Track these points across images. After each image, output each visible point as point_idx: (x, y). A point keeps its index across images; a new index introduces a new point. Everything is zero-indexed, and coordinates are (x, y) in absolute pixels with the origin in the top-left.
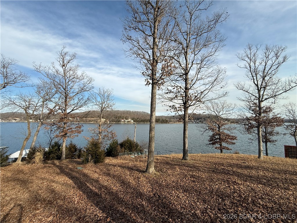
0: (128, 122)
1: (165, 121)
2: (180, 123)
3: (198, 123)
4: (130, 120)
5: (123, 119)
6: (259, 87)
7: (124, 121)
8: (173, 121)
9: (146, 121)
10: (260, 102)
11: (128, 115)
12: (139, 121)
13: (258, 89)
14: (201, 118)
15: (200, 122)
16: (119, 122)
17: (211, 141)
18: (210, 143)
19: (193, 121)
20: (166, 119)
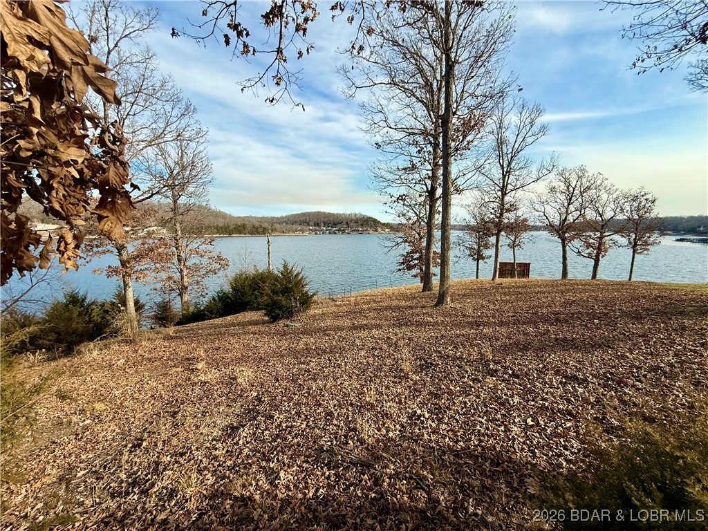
1: (260, 230)
2: (297, 233)
3: (335, 233)
6: (505, 170)
8: (281, 228)
10: (504, 194)
13: (503, 174)
14: (341, 223)
15: (339, 230)
17: (403, 263)
18: (401, 267)
19: (324, 228)
20: (263, 226)
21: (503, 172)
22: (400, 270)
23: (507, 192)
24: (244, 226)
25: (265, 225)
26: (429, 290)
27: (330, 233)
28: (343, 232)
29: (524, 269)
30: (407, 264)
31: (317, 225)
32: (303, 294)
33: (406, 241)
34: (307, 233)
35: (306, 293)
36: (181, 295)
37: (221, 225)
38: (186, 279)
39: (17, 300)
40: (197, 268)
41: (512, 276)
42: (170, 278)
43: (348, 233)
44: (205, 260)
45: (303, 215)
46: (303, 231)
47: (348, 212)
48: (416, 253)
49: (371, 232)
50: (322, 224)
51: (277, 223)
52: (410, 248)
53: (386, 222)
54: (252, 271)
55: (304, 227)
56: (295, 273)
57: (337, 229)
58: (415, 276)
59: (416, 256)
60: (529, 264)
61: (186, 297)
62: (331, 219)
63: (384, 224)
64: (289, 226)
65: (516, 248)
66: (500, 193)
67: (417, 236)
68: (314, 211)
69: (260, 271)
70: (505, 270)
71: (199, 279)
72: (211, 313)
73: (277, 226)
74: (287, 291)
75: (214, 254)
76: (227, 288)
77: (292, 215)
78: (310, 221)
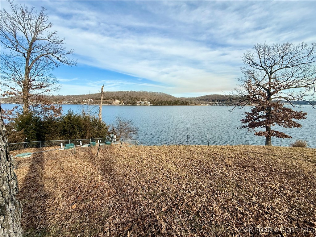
0: (144, 104)
1: (185, 103)
2: (202, 105)
3: (223, 105)
4: (146, 102)
5: (139, 101)
7: (140, 103)
8: (195, 102)
9: (164, 103)
11: (144, 96)
12: (156, 103)
14: (227, 100)
15: (225, 104)
16: (134, 104)
17: (246, 121)
18: (245, 125)
19: (217, 103)
20: (186, 101)
22: (244, 127)
24: (178, 101)
25: (188, 101)
27: (220, 105)
28: (228, 105)
31: (214, 101)
37: (169, 101)
43: (231, 105)
45: (207, 96)
46: (206, 104)
47: (232, 94)
50: (216, 101)
51: (193, 100)
55: (206, 102)
57: (224, 103)
58: (259, 134)
62: (222, 98)
64: (199, 101)
68: (213, 94)
73: (193, 102)
77: (201, 97)
78: (210, 99)
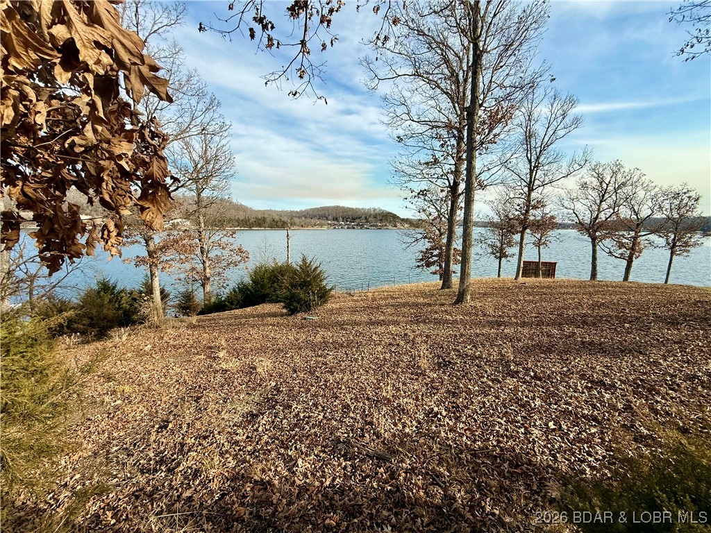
1: (279, 224)
2: (315, 228)
3: (354, 228)
4: (178, 220)
6: (533, 164)
8: (300, 222)
9: (229, 224)
10: (531, 190)
13: (530, 169)
14: (359, 218)
15: (357, 225)
17: (422, 260)
18: (419, 264)
19: (343, 223)
20: (283, 220)
21: (531, 167)
22: (418, 266)
23: (534, 188)
24: (264, 219)
25: (285, 219)
26: (448, 288)
27: (348, 228)
28: (362, 227)
29: (550, 269)
30: (426, 261)
31: (336, 219)
32: (321, 288)
33: (425, 237)
34: (325, 228)
35: (324, 287)
36: (203, 285)
37: (241, 218)
38: (208, 270)
39: (54, 286)
40: (218, 260)
41: (537, 275)
42: (193, 269)
43: (367, 228)
44: (226, 253)
45: (323, 209)
46: (321, 225)
47: (367, 207)
48: (435, 249)
49: (390, 227)
50: (341, 219)
51: (296, 217)
52: (430, 244)
53: (405, 218)
54: (271, 264)
55: (323, 222)
56: (314, 267)
57: (355, 223)
58: (435, 273)
59: (436, 252)
60: (555, 263)
61: (208, 288)
62: (350, 213)
63: (403, 220)
64: (308, 220)
65: (541, 247)
66: (526, 189)
67: (437, 232)
68: (333, 205)
69: (279, 264)
70: (529, 269)
71: (221, 270)
72: (232, 303)
73: (297, 220)
74: (305, 285)
75: (235, 247)
76: (247, 280)
77: (311, 210)
78: (329, 215)
